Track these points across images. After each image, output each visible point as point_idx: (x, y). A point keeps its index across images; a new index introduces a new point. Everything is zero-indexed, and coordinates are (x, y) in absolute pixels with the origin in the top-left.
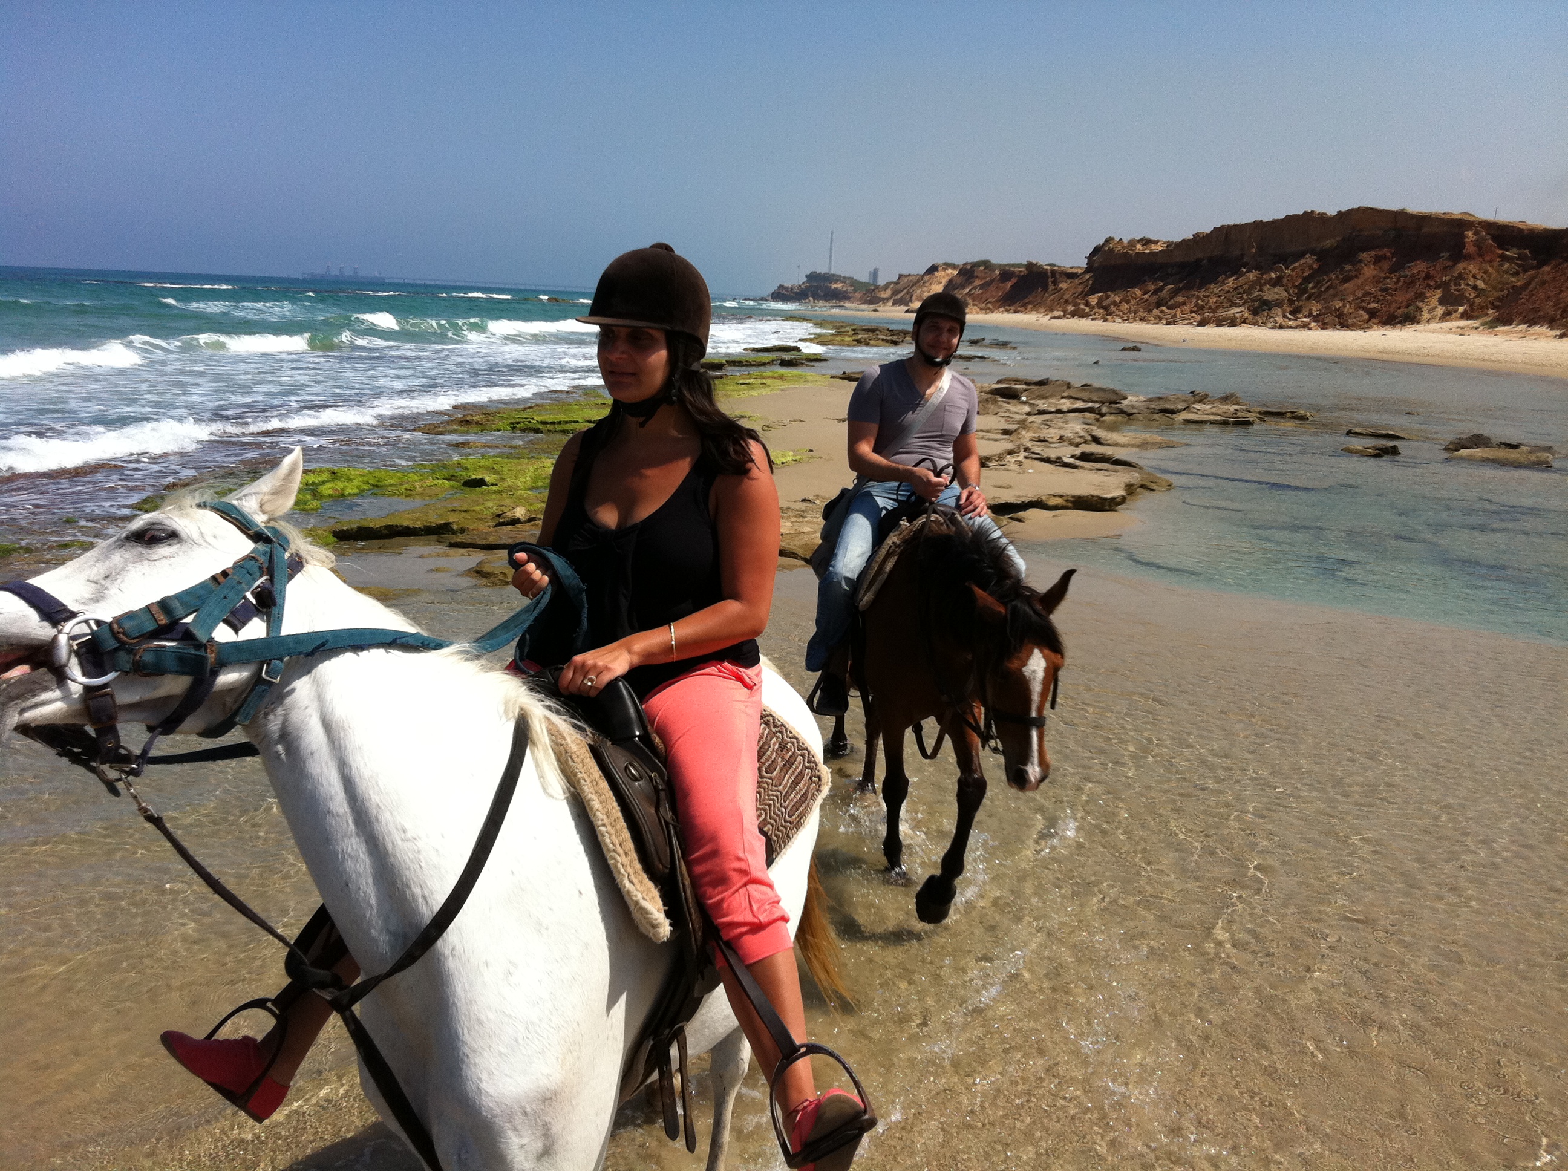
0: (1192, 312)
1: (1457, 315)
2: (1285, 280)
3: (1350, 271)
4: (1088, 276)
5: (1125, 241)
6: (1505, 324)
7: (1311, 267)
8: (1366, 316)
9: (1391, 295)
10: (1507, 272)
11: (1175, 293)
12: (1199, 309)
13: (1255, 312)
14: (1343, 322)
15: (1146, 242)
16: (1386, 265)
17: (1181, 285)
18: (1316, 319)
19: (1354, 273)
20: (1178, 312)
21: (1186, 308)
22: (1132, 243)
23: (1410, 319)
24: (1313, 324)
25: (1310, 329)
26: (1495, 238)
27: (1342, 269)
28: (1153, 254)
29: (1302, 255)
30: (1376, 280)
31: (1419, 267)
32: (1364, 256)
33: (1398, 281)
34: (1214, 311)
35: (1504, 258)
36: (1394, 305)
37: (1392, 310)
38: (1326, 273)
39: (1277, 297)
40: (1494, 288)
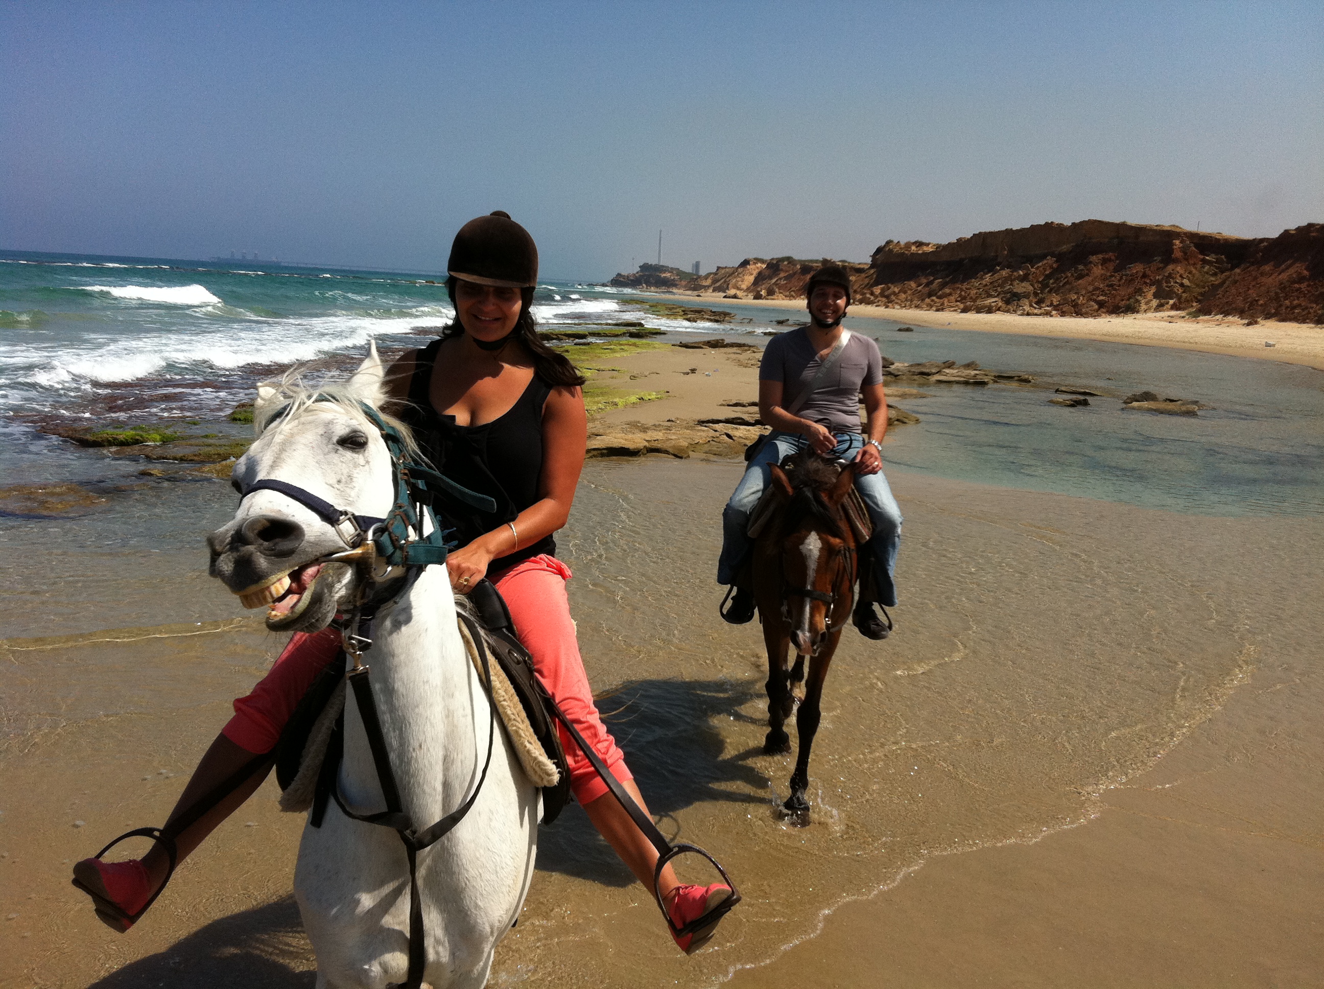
0: (957, 301)
1: (1169, 306)
2: (1031, 277)
3: (1081, 270)
4: (872, 271)
5: (902, 243)
6: (1205, 315)
7: (1051, 267)
8: (1096, 307)
9: (1115, 290)
10: (1207, 273)
11: (943, 286)
12: (962, 299)
13: (1008, 302)
14: (1078, 312)
15: (920, 244)
16: (1111, 266)
17: (948, 280)
18: (1056, 308)
19: (1086, 272)
20: (946, 300)
21: (952, 298)
22: (908, 245)
23: (1130, 309)
24: (1054, 312)
25: (1051, 316)
26: (1196, 246)
27: (1076, 269)
28: (924, 254)
29: (1044, 257)
30: (1104, 278)
31: (1137, 268)
32: (1094, 258)
33: (1121, 278)
34: (974, 301)
35: (1205, 262)
36: (1118, 298)
37: (1117, 301)
38: (1064, 272)
39: (1024, 290)
40: (1198, 285)
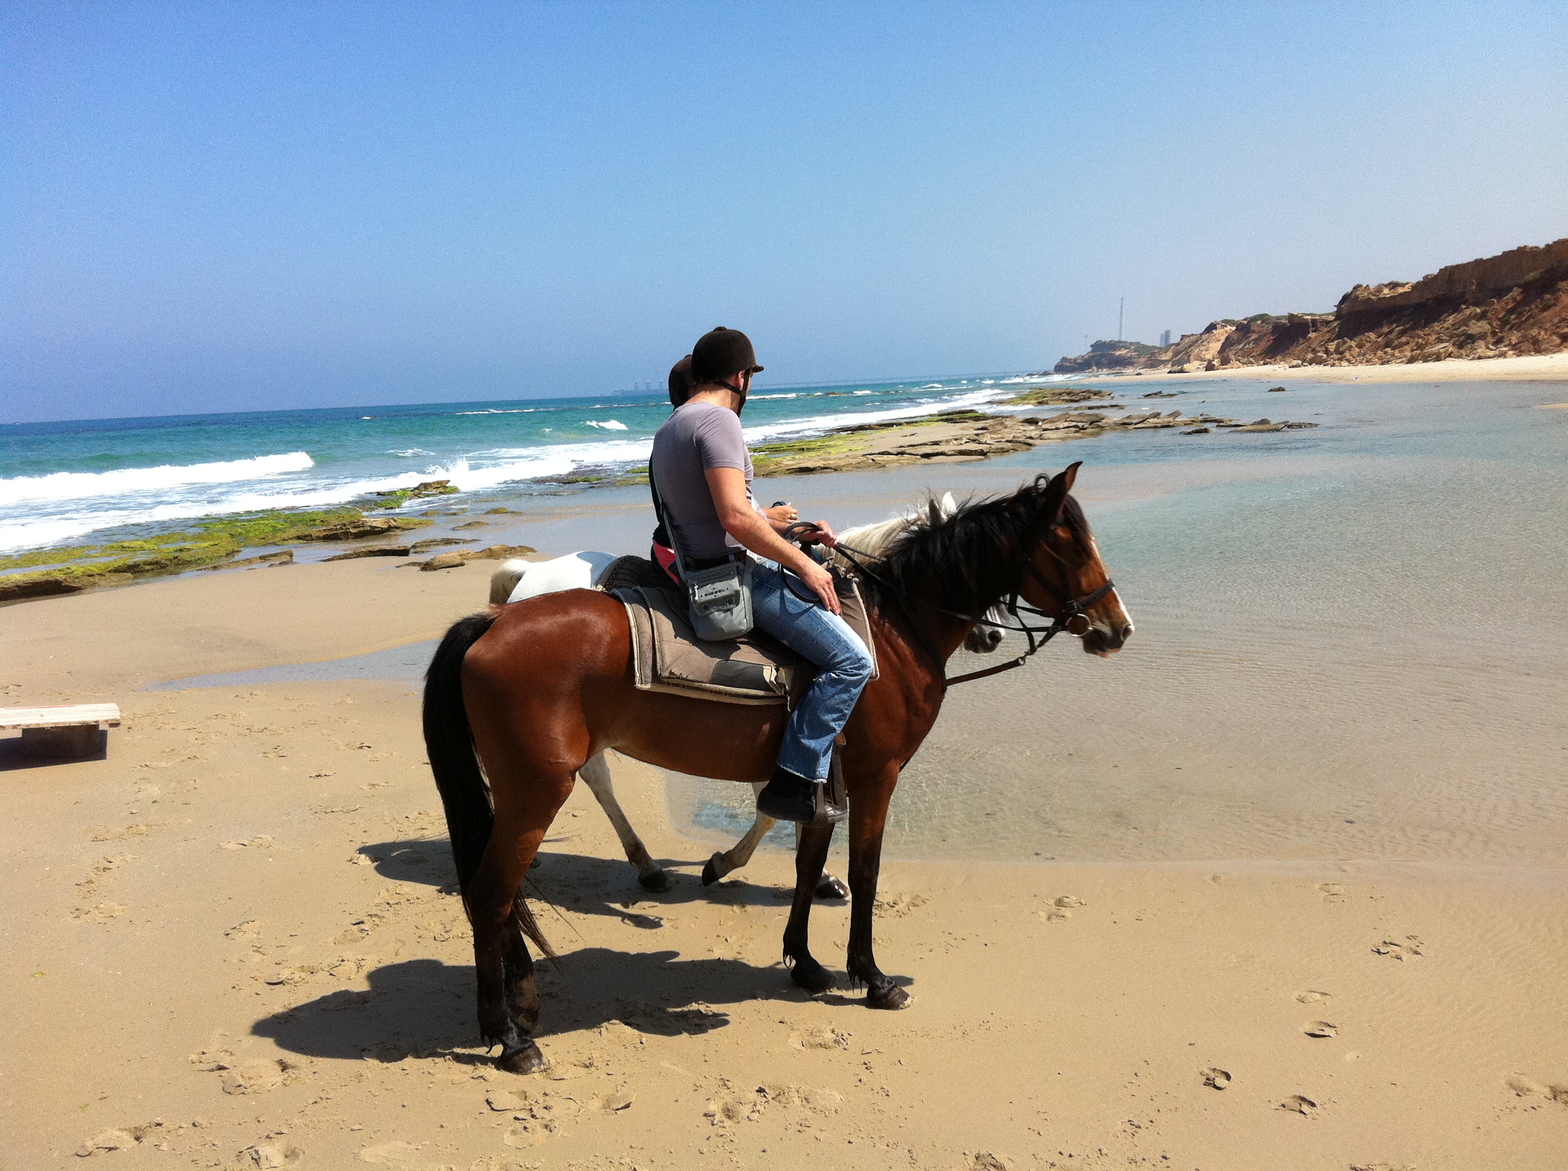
0: (1408, 350)
2: (1489, 314)
3: (1549, 300)
4: (1335, 324)
5: (1372, 287)
7: (1514, 300)
8: (1558, 341)
11: (1402, 333)
12: (1418, 347)
13: (1461, 346)
14: (1537, 348)
15: (1393, 285)
17: (1408, 326)
18: (1514, 347)
19: (1553, 301)
20: (1398, 352)
21: (1407, 347)
22: (1379, 289)
24: (1511, 352)
25: (1505, 357)
27: (1542, 299)
28: (1398, 297)
29: (1509, 289)
34: (1424, 348)
38: (1527, 304)
39: (1480, 330)
